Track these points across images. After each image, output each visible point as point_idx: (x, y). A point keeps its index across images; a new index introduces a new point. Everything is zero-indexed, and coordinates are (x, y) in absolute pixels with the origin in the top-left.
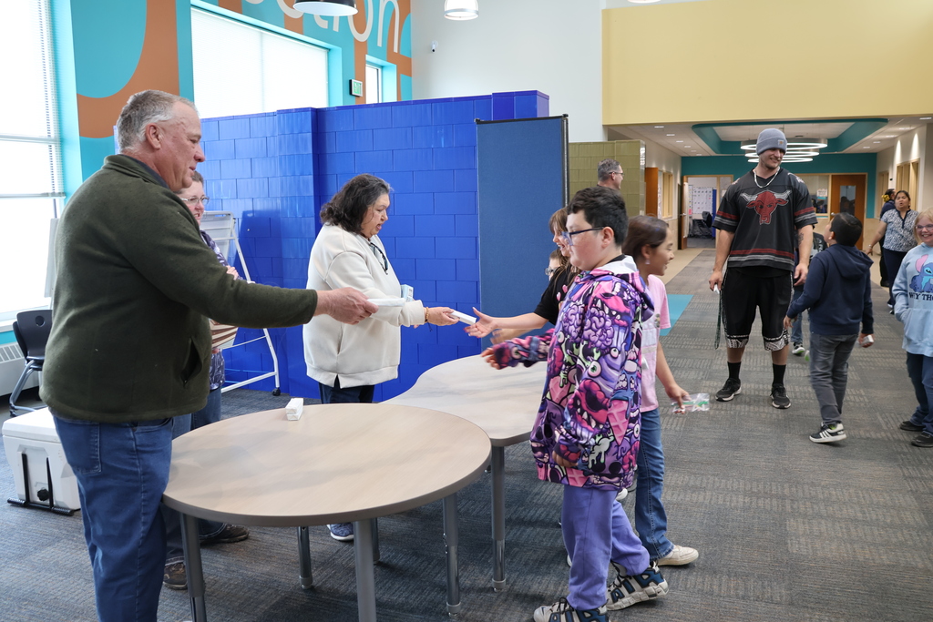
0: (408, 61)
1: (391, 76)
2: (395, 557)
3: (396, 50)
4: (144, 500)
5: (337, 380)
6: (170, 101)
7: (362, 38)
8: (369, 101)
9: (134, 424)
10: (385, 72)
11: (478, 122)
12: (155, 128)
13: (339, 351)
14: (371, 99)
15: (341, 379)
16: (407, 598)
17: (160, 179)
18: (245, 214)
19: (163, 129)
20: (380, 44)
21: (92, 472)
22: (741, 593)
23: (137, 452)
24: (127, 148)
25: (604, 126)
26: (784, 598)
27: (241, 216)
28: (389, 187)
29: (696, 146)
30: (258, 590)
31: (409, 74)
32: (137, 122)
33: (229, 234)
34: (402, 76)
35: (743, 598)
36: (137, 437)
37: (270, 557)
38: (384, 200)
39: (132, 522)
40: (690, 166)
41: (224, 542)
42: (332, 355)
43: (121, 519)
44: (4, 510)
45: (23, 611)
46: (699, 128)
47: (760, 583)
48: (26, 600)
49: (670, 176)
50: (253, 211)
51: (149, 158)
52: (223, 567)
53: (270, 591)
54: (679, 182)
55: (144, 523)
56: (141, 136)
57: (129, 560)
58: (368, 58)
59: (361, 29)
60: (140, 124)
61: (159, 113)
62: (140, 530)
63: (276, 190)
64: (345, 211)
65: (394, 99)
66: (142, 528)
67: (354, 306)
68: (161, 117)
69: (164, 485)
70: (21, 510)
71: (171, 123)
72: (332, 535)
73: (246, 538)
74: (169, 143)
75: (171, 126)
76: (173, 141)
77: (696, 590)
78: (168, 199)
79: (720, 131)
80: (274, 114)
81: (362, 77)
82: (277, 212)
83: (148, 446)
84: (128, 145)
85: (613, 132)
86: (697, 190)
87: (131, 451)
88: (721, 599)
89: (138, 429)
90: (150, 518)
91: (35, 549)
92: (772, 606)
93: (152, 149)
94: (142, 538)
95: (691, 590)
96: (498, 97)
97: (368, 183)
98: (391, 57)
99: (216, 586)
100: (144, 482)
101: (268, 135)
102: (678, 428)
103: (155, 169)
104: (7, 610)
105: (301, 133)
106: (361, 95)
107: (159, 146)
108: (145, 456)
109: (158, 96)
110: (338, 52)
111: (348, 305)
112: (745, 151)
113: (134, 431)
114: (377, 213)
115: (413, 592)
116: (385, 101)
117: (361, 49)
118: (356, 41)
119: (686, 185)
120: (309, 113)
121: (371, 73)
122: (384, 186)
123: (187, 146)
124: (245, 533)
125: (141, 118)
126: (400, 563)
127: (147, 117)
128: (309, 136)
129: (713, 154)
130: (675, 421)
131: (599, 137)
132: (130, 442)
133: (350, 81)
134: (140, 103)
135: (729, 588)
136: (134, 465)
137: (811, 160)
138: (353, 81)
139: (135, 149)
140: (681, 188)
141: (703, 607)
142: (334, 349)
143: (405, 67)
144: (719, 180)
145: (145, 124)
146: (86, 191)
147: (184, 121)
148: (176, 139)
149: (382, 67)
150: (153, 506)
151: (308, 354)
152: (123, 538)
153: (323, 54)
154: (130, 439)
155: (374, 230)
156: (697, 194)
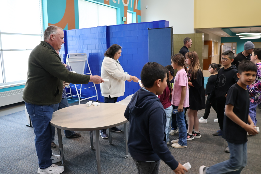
0: (140, 11)
1: (135, 15)
2: (116, 143)
3: (136, 8)
4: (45, 123)
5: (110, 96)
6: (56, 29)
7: (126, 5)
8: (128, 23)
9: (42, 105)
10: (133, 14)
11: (149, 29)
12: (53, 35)
13: (110, 89)
14: (129, 22)
15: (110, 95)
16: (116, 153)
17: (52, 48)
18: (90, 54)
19: (55, 36)
20: (131, 7)
21: (33, 116)
22: (204, 158)
23: (43, 111)
24: (46, 40)
25: (194, 29)
26: (216, 160)
27: (89, 54)
28: (122, 48)
29: (224, 34)
30: (80, 149)
31: (140, 15)
32: (48, 34)
33: (85, 59)
34: (138, 15)
35: (205, 159)
36: (43, 108)
37: (85, 141)
38: (120, 51)
39: (42, 128)
40: (224, 40)
41: (75, 137)
42: (108, 90)
43: (39, 127)
44: (25, 127)
45: (25, 150)
46: (224, 29)
47: (211, 156)
48: (26, 148)
49: (217, 43)
50: (92, 53)
51: (51, 43)
52: (73, 143)
53: (83, 150)
54: (220, 44)
55: (45, 128)
56: (49, 37)
57: (41, 137)
58: (128, 11)
59: (126, 3)
60: (49, 34)
61: (54, 32)
62: (44, 130)
63: (97, 47)
64: (110, 53)
65: (136, 22)
66: (44, 129)
67: (99, 80)
68: (54, 33)
69: (50, 120)
70: (29, 127)
71: (57, 34)
72: (102, 137)
73: (80, 137)
74: (56, 39)
75: (57, 35)
76: (57, 39)
77: (192, 156)
78: (53, 53)
79: (232, 30)
80: (97, 27)
81: (126, 16)
82: (97, 54)
83: (46, 110)
84: (46, 39)
85: (197, 31)
86: (227, 47)
87: (41, 111)
88: (199, 159)
89: (43, 106)
90: (46, 127)
91: (30, 136)
92: (212, 162)
93: (52, 41)
94: (44, 132)
95: (191, 156)
96: (155, 22)
97: (116, 47)
98: (135, 10)
99: (70, 148)
100: (45, 118)
101: (95, 33)
102: (202, 114)
103: (52, 45)
104: (22, 150)
105: (103, 32)
106: (126, 21)
107: (53, 40)
108: (45, 112)
109: (54, 27)
110: (119, 9)
111: (97, 80)
112: (239, 36)
113: (42, 106)
114: (118, 54)
115: (118, 152)
116: (133, 23)
117: (126, 8)
118: (124, 6)
119: (222, 45)
120: (105, 27)
121: (129, 15)
122: (120, 48)
123: (60, 40)
124: (80, 135)
125: (49, 33)
126: (117, 145)
127: (51, 33)
128: (105, 33)
129: (230, 36)
130: (202, 112)
131: (193, 32)
132: (41, 109)
133: (123, 17)
134: (49, 29)
135: (202, 156)
136: (42, 114)
137: (260, 38)
138: (124, 17)
139: (48, 40)
140: (221, 46)
141: (193, 161)
142: (109, 88)
143: (139, 13)
144: (232, 44)
145: (50, 35)
146: (35, 50)
147: (60, 34)
148: (58, 38)
149: (132, 13)
150: (47, 124)
151: (102, 90)
152: (40, 132)
153: (115, 10)
154: (41, 108)
155: (118, 58)
156: (227, 48)
